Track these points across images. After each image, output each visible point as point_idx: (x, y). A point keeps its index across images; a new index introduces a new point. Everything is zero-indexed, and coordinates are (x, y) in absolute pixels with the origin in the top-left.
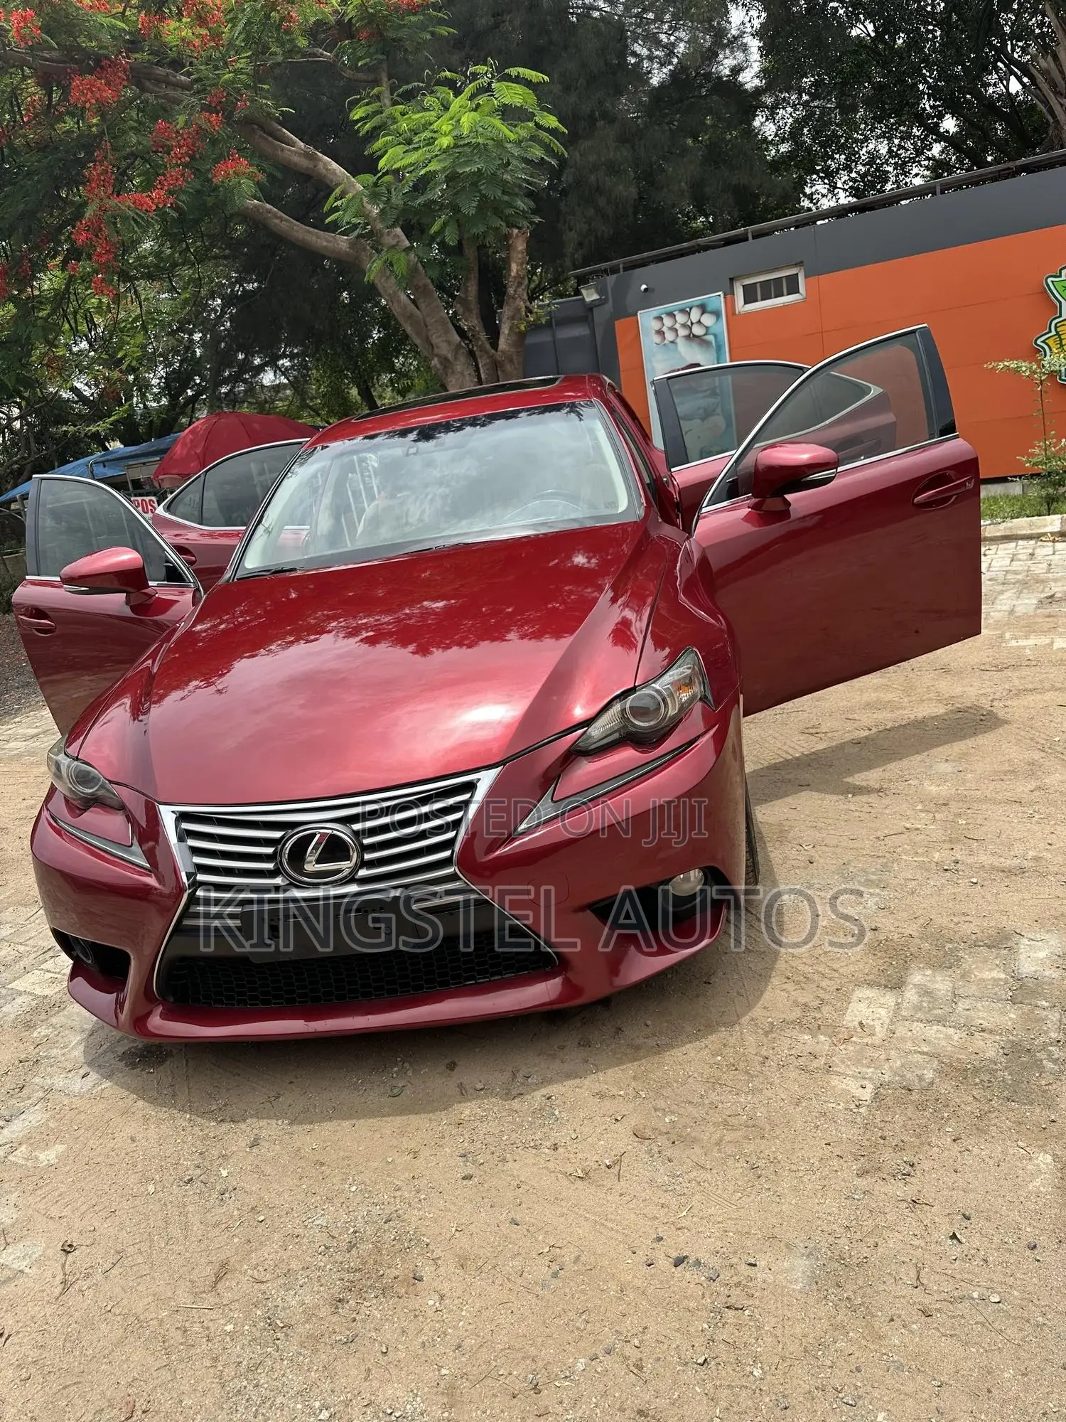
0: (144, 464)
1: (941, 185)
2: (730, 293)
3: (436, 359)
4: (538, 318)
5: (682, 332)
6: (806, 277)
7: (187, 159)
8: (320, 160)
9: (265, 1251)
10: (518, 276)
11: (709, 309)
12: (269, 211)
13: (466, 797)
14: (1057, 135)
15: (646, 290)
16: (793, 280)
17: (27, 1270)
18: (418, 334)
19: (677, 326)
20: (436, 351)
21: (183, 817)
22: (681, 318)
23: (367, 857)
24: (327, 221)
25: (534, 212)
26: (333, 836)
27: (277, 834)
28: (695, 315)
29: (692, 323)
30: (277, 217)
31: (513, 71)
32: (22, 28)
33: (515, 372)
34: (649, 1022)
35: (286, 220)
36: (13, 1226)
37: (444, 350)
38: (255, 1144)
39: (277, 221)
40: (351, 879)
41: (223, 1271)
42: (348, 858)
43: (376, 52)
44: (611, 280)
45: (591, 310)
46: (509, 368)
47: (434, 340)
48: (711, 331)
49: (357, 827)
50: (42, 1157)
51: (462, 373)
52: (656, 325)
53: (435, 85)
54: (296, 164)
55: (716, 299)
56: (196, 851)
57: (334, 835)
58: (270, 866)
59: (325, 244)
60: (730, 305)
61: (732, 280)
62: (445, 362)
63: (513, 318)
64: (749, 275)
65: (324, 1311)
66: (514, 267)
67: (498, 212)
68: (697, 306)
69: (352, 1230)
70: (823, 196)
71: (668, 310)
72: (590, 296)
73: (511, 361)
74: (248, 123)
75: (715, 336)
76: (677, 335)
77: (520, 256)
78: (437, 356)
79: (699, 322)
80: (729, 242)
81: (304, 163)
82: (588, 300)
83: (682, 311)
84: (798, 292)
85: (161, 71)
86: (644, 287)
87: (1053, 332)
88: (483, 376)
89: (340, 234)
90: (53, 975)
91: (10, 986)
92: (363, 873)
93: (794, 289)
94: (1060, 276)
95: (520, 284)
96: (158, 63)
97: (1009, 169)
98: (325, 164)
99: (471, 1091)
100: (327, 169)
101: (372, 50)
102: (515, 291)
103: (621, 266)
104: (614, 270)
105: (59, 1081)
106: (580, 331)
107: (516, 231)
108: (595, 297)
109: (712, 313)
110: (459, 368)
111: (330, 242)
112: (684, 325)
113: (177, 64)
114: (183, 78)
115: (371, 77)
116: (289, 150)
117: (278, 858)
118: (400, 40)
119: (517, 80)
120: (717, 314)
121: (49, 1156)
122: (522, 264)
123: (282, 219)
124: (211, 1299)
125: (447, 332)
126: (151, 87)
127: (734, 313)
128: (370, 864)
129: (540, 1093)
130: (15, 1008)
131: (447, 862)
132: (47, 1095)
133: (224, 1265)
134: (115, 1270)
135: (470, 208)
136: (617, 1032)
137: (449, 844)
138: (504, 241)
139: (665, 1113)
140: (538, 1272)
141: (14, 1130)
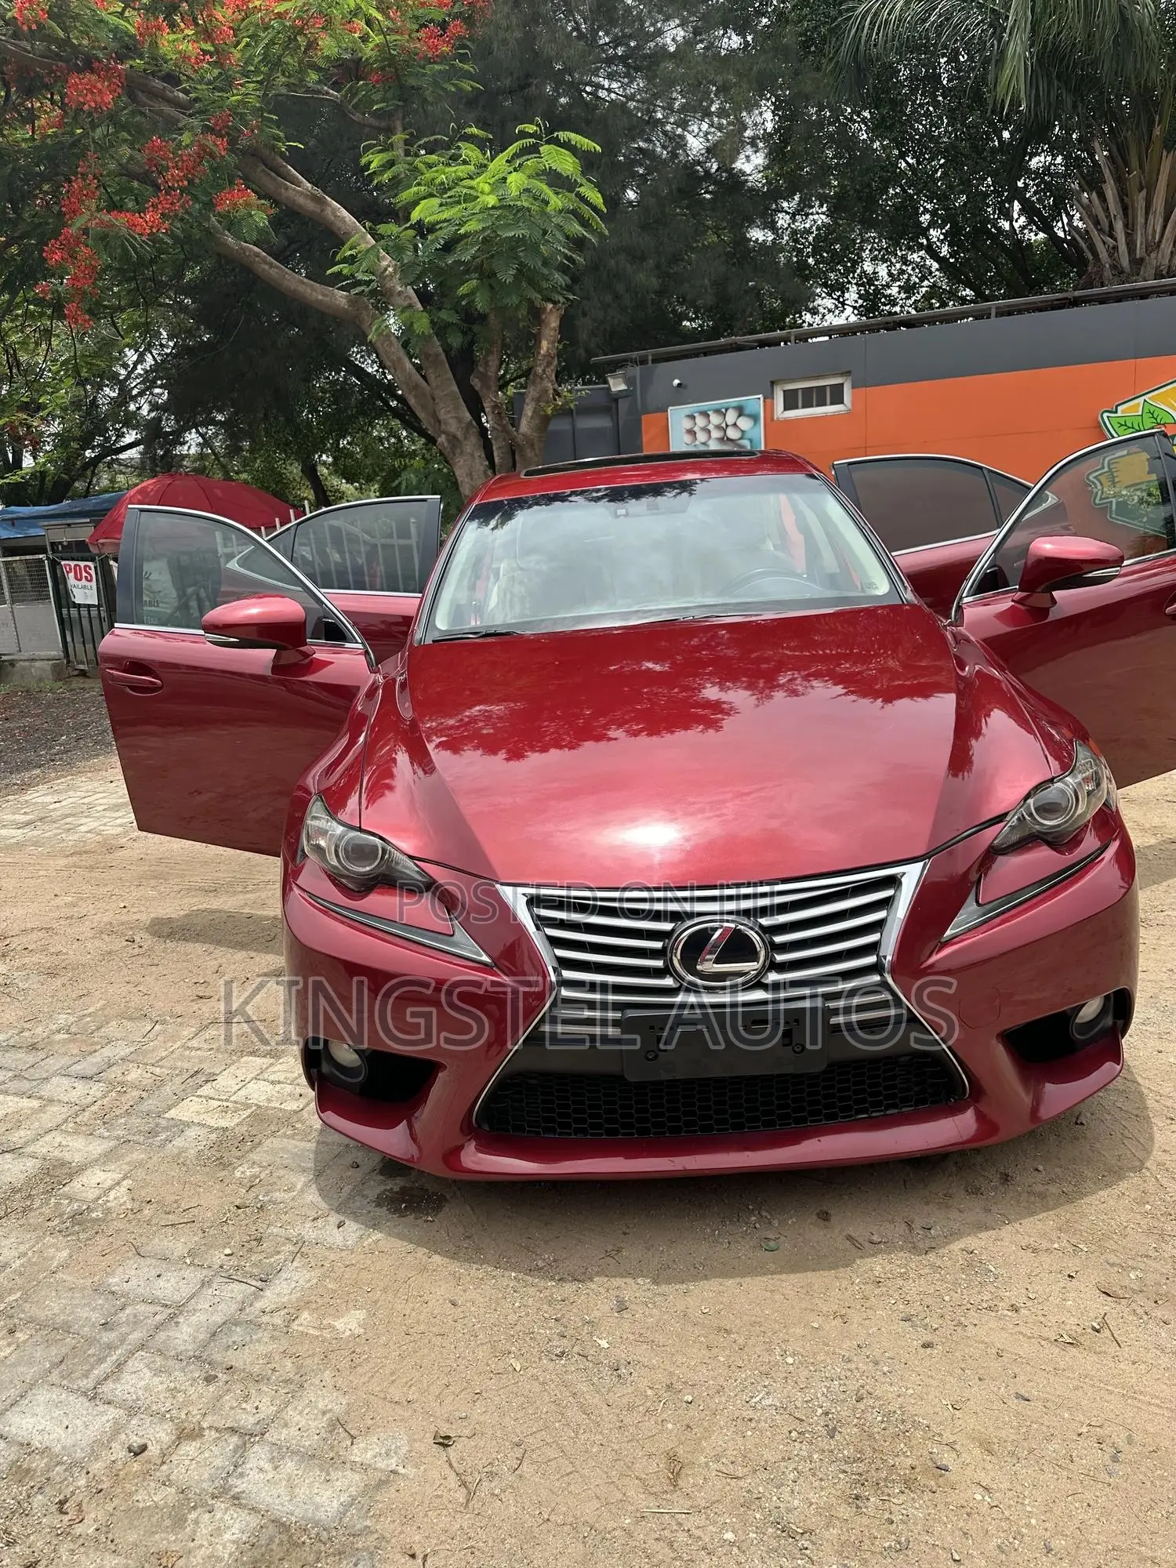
0: (69, 525)
1: (997, 308)
2: (769, 396)
3: (443, 436)
4: (566, 403)
5: (716, 434)
6: (853, 388)
7: (186, 183)
8: (329, 205)
9: (718, 1439)
10: (548, 355)
11: (747, 412)
12: (257, 255)
13: (889, 893)
14: (1096, 273)
15: (679, 385)
16: (838, 390)
17: (401, 1470)
18: (424, 407)
19: (711, 427)
20: (443, 427)
21: (533, 902)
22: (715, 419)
23: (780, 958)
24: (329, 272)
25: (569, 288)
26: (737, 932)
27: (667, 926)
28: (731, 417)
29: (727, 426)
30: (266, 262)
31: (563, 135)
32: (26, 9)
33: (536, 459)
34: (1041, 1168)
35: (277, 267)
36: (348, 1413)
37: (453, 427)
38: (622, 1308)
39: (267, 267)
40: (760, 985)
41: (675, 1469)
42: (755, 959)
43: (393, 99)
44: (636, 371)
45: (616, 400)
46: (529, 453)
47: (442, 415)
48: (747, 435)
49: (765, 921)
50: (339, 1324)
51: (472, 455)
52: (687, 424)
53: (459, 140)
54: (300, 206)
55: (755, 402)
56: (555, 941)
57: (740, 930)
58: (659, 963)
59: (320, 297)
60: (769, 410)
61: (773, 383)
62: (453, 439)
63: (538, 400)
64: (793, 380)
65: (845, 1511)
66: (545, 344)
67: (532, 283)
68: (734, 408)
69: (820, 1411)
70: (830, 311)
71: (702, 409)
72: (617, 385)
73: (532, 446)
74: (253, 155)
75: (751, 441)
76: (710, 437)
77: (552, 333)
78: (444, 433)
79: (735, 425)
80: (762, 344)
81: (311, 206)
82: (614, 389)
83: (718, 411)
84: (841, 402)
85: (158, 84)
86: (676, 382)
87: (1106, 469)
88: (497, 460)
89: (338, 289)
90: (220, 1103)
91: (167, 1115)
92: (773, 977)
93: (838, 399)
94: (1116, 412)
95: (549, 364)
96: (153, 74)
97: (1066, 299)
98: (334, 210)
99: (867, 1244)
100: (336, 216)
101: (389, 95)
102: (544, 371)
103: (650, 358)
104: (643, 362)
106: (602, 422)
107: (550, 306)
108: (623, 387)
109: (750, 416)
110: (468, 448)
111: (327, 296)
112: (718, 427)
113: (172, 79)
114: (181, 95)
115: (383, 124)
116: (294, 190)
117: (669, 955)
118: (419, 88)
119: (567, 145)
120: (755, 418)
121: (349, 1323)
122: (553, 342)
123: (271, 265)
124: (679, 1504)
125: (457, 408)
126: (144, 99)
127: (772, 419)
128: (782, 967)
129: (956, 1246)
130: (190, 1142)
131: (876, 968)
132: (300, 1248)
133: (672, 1458)
134: (526, 1468)
135: (507, 275)
136: (1006, 1178)
137: (873, 948)
138: (536, 315)
139: (1125, 1268)
140: (1090, 1456)
141: (280, 1292)
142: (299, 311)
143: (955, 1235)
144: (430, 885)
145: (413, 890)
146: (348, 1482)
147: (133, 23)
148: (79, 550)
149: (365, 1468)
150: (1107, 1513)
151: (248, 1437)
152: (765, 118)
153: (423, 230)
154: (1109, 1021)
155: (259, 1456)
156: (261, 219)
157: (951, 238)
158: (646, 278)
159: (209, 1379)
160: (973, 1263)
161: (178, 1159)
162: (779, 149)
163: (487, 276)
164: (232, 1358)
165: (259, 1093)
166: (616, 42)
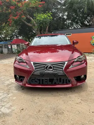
0: (9, 42)
1: (84, 28)
7: (19, 15)
8: (31, 18)
9: (44, 109)
13: (64, 64)
16: (70, 34)
21: (34, 63)
25: (49, 25)
26: (50, 66)
27: (44, 65)
34: (77, 90)
36: (12, 105)
38: (38, 98)
40: (52, 71)
41: (39, 111)
42: (52, 69)
43: (36, 10)
44: (54, 32)
49: (53, 66)
50: (14, 98)
56: (35, 66)
58: (44, 69)
61: (65, 33)
64: (67, 33)
65: (54, 115)
67: (46, 24)
74: (25, 13)
80: (64, 30)
81: (29, 18)
85: (18, 8)
89: (31, 24)
95: (47, 31)
105: (13, 91)
114: (20, 9)
115: (36, 12)
116: (28, 16)
118: (38, 9)
119: (50, 13)
122: (48, 29)
124: (39, 114)
128: (54, 69)
129: (69, 96)
130: (6, 84)
131: (63, 70)
132: (12, 92)
133: (39, 110)
134: (26, 110)
135: (44, 24)
136: (74, 91)
137: (62, 68)
138: (46, 27)
139: (83, 98)
140: (77, 113)
141: (9, 95)
142: (28, 26)
143: (69, 95)
144: (26, 62)
145: (24, 63)
146: (10, 110)
147: (16, 3)
148: (10, 44)
149: (12, 109)
150: (78, 117)
151: (3, 106)
152: (66, 13)
153: (38, 20)
154: (84, 78)
155: (3, 107)
156: (25, 18)
157: (81, 24)
158: (56, 26)
159: (1, 101)
160: (70, 97)
161: (4, 86)
162: (67, 16)
163: (42, 23)
164: (3, 100)
165: (13, 81)
166: (55, 7)
